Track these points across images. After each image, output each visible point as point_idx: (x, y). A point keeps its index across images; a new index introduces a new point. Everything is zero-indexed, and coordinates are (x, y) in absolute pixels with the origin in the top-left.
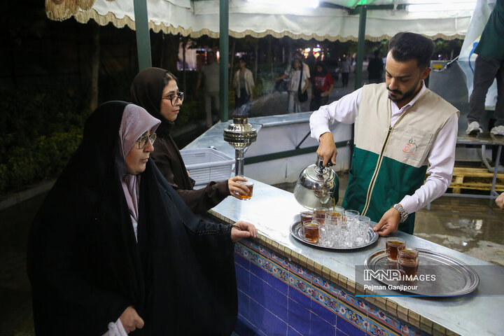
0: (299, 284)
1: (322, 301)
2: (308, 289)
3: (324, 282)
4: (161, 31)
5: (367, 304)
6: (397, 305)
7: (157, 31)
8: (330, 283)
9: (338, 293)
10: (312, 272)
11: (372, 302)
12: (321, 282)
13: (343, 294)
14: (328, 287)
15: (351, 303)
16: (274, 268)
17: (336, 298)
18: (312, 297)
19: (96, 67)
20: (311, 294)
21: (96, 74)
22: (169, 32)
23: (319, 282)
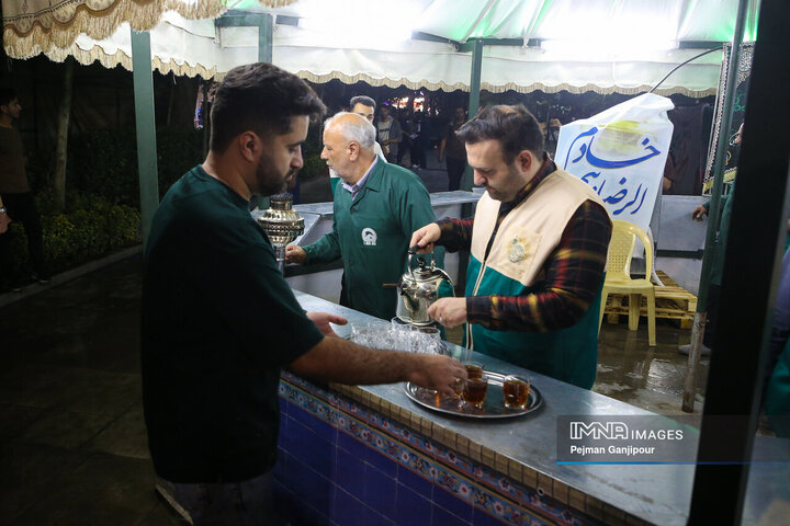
0: (351, 426)
1: (380, 446)
2: (364, 431)
3: (383, 419)
4: (171, 72)
5: (435, 444)
6: (469, 441)
7: (165, 72)
8: (391, 421)
9: (399, 433)
10: (367, 408)
11: (440, 441)
12: (380, 421)
13: (406, 434)
14: (388, 427)
15: (415, 444)
16: (320, 406)
17: (397, 440)
18: (368, 443)
19: (65, 122)
20: (366, 438)
21: (64, 132)
22: (183, 74)
23: (376, 420)
